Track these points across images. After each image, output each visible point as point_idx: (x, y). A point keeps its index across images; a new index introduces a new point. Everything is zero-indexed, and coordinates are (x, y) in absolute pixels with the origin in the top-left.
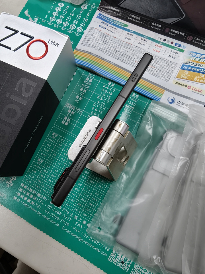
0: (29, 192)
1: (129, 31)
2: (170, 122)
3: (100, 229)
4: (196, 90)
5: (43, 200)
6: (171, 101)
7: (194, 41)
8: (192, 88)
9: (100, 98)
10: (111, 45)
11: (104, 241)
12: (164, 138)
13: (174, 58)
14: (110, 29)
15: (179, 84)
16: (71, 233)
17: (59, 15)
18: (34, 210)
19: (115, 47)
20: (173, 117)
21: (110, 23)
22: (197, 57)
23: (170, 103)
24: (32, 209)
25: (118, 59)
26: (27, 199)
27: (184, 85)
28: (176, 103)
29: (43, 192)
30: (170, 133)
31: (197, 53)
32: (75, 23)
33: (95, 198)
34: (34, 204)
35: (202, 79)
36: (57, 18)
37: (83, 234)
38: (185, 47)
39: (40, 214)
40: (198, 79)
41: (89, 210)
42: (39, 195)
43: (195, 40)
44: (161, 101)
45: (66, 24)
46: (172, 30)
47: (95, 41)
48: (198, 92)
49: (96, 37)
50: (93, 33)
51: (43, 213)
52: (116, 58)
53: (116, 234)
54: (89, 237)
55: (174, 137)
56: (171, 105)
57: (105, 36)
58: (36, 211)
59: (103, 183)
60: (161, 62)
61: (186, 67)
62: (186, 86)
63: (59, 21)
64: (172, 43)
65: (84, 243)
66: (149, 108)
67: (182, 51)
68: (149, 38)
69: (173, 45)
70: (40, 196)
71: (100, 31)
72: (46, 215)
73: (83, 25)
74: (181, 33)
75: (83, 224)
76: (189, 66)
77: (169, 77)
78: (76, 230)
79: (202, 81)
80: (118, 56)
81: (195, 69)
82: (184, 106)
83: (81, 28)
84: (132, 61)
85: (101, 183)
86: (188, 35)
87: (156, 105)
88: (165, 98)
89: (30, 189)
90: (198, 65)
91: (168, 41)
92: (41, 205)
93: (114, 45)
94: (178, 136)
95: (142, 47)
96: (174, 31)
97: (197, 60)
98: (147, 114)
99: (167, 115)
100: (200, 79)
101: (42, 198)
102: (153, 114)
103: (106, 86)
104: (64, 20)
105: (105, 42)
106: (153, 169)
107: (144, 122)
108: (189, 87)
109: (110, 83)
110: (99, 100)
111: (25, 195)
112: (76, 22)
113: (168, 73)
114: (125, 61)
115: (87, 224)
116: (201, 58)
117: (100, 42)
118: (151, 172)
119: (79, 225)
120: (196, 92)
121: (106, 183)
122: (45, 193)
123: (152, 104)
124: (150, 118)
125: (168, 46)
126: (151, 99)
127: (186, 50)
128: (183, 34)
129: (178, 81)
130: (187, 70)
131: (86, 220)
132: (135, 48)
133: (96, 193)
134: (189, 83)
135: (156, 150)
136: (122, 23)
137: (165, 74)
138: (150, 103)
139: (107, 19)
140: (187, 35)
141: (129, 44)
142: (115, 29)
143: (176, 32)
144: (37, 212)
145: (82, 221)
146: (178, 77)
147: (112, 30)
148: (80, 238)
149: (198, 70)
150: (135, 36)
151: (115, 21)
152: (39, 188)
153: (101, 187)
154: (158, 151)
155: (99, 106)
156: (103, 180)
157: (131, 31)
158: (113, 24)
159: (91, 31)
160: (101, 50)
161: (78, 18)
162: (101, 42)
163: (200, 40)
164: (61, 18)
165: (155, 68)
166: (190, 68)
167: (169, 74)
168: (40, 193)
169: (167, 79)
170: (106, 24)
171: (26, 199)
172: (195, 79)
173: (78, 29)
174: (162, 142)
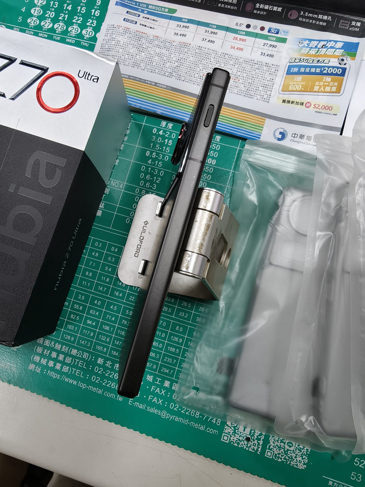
0: (56, 351)
1: (179, 19)
2: (285, 173)
3: (197, 389)
4: (320, 107)
5: (83, 359)
6: (280, 136)
7: (300, 19)
8: (313, 106)
9: (151, 153)
10: (152, 52)
11: (208, 409)
12: (280, 204)
13: (272, 56)
14: (144, 22)
15: (289, 102)
16: (146, 408)
17: (45, 13)
18: (71, 381)
19: (159, 55)
20: (289, 165)
21: (143, 11)
22: (312, 48)
23: (279, 139)
24: (67, 380)
25: (171, 75)
26: (55, 365)
27: (297, 103)
28: (289, 137)
29: (82, 345)
30: (289, 193)
31: (310, 40)
32: (76, 23)
33: (177, 336)
34: (69, 371)
35: (328, 86)
36: (41, 18)
37: (168, 405)
38: (286, 32)
39: (83, 386)
40: (320, 87)
41: (170, 360)
42: (74, 352)
43: (303, 17)
44: (263, 139)
45: (60, 27)
46: (258, 5)
47: (121, 50)
48: (324, 111)
49: (122, 42)
50: (114, 36)
51: (89, 383)
52: (167, 74)
53: (227, 391)
54: (180, 407)
55: (299, 200)
56: (282, 143)
57: (139, 36)
58: (75, 383)
59: (187, 308)
60: (248, 68)
61: (296, 70)
62: (302, 104)
63: (47, 24)
64: (262, 29)
65: (173, 421)
66: (244, 156)
67: (284, 40)
68: (220, 27)
69: (265, 32)
70: (77, 354)
71: (127, 30)
72: (94, 384)
73: (92, 23)
74: (275, 9)
75: (165, 388)
76: (300, 67)
77: (269, 93)
78: (155, 400)
79: (328, 89)
80: (169, 70)
81: (313, 70)
82: (304, 140)
83: (90, 29)
84: (196, 75)
85: (183, 307)
86: (289, 9)
87: (255, 148)
88: (268, 133)
89: (57, 344)
90: (316, 62)
91: (255, 27)
92: (82, 369)
93: (158, 50)
94: (304, 196)
95: (210, 45)
96: (262, 6)
97: (313, 52)
98: (243, 166)
99: (278, 162)
100: (325, 86)
101: (82, 356)
102: (252, 166)
103: (159, 130)
104: (55, 20)
105: (140, 49)
106: (271, 264)
107: (239, 182)
108: (308, 105)
109: (164, 123)
110: (149, 158)
111: (49, 358)
112: (78, 20)
113: (265, 86)
114: (183, 78)
115: (171, 385)
116: (319, 48)
117: (131, 51)
118: (268, 272)
119: (158, 390)
120: (321, 110)
121: (193, 305)
122: (85, 346)
123: (247, 147)
124: (250, 172)
125: (256, 35)
126: (244, 139)
127: (289, 38)
128: (280, 9)
129: (286, 97)
130: (299, 73)
131: (168, 380)
132: (197, 51)
133: (178, 327)
134: (306, 98)
135: (270, 229)
136: (165, 8)
137: (261, 88)
138: (243, 146)
139: (136, 5)
140: (287, 10)
141: (185, 45)
142: (154, 20)
143: (267, 7)
144: (78, 384)
145: (162, 382)
146: (285, 89)
147: (148, 23)
148: (165, 412)
149: (318, 70)
150: (192, 27)
151: (150, 7)
152: (73, 339)
153: (185, 315)
154: (274, 230)
155: (153, 169)
156: (186, 301)
157: (183, 20)
158: (149, 13)
159: (110, 32)
160: (136, 65)
161: (80, 13)
162: (133, 51)
163: (311, 15)
164: (50, 17)
165: (241, 81)
166: (302, 70)
167: (267, 87)
168: (75, 348)
169: (265, 96)
170: (135, 15)
171: (51, 364)
172: (316, 88)
173: (84, 32)
174: (278, 212)
